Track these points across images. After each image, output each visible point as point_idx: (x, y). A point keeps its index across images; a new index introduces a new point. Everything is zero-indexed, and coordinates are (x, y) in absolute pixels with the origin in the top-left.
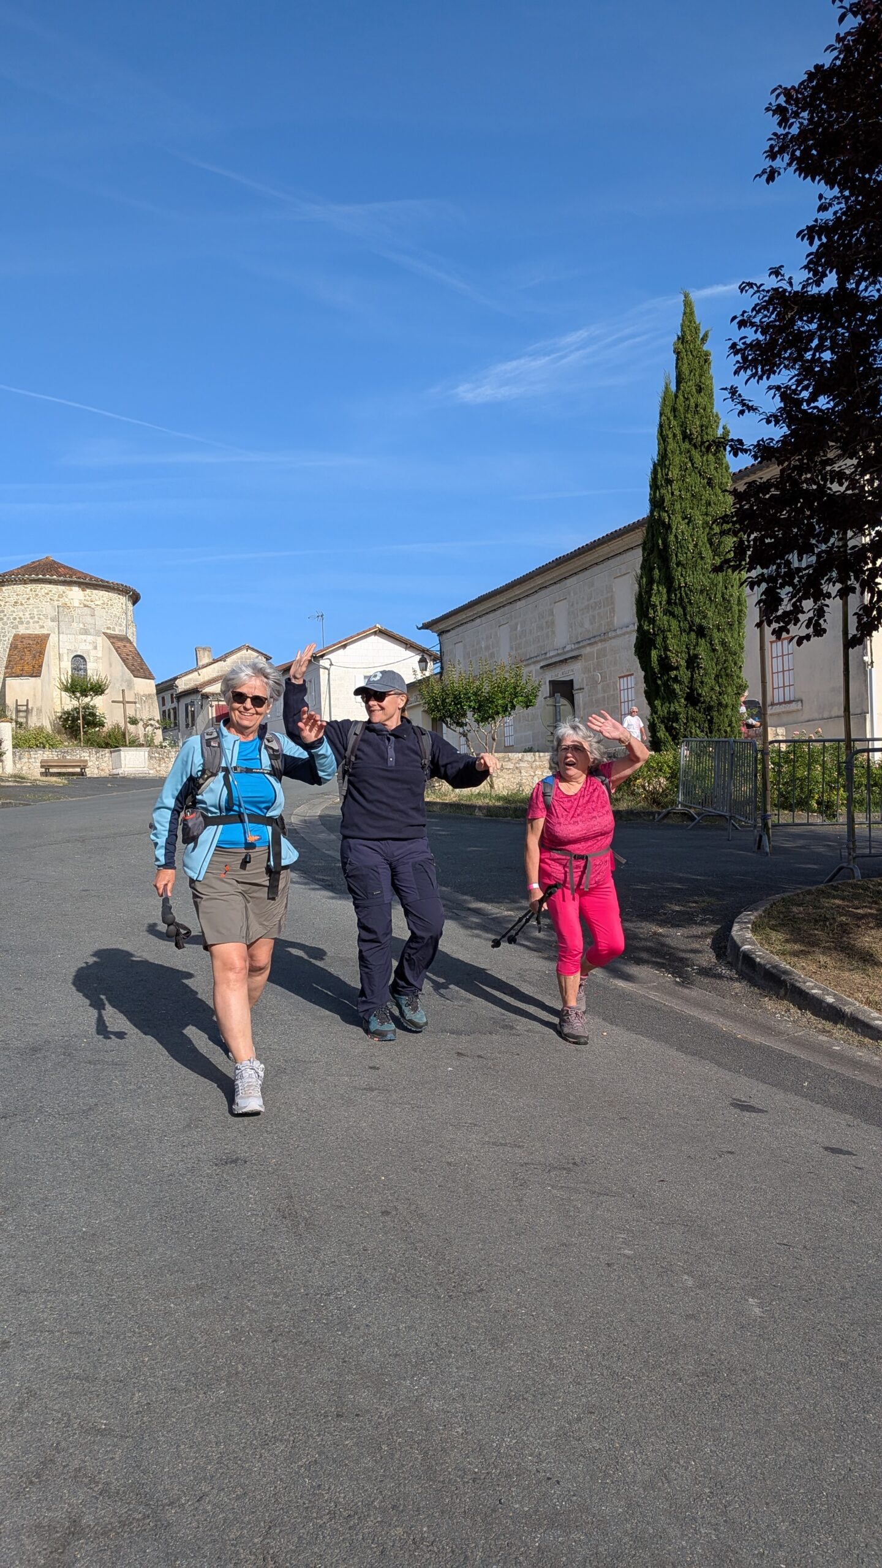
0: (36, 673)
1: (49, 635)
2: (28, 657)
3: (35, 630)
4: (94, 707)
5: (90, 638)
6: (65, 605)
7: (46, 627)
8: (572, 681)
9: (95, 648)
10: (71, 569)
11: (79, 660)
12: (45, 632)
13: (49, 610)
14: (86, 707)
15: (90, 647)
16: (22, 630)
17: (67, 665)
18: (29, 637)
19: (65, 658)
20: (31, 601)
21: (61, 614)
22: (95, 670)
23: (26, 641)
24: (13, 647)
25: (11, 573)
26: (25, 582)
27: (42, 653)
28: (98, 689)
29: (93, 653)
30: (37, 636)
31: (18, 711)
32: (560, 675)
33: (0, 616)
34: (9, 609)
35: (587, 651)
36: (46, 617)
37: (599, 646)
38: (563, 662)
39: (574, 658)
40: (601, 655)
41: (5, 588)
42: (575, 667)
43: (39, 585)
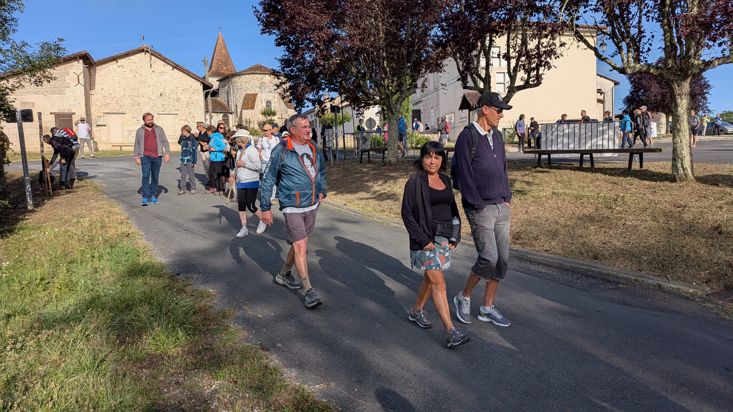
0: (252, 108)
1: (257, 94)
2: (250, 102)
3: (253, 92)
4: (274, 120)
5: (272, 94)
6: (263, 82)
7: (257, 91)
8: (420, 110)
9: (274, 98)
10: (266, 68)
11: (269, 103)
13: (257, 84)
14: (271, 120)
15: (272, 98)
16: (248, 92)
17: (264, 105)
18: (251, 94)
19: (263, 102)
20: (251, 81)
21: (262, 86)
22: (274, 107)
23: (250, 96)
24: (245, 98)
25: (244, 71)
26: (249, 74)
27: (255, 100)
28: (274, 114)
29: (274, 100)
30: (254, 94)
31: (246, 122)
32: (416, 108)
33: (240, 87)
34: (244, 84)
35: (424, 99)
36: (257, 87)
37: (426, 97)
38: (418, 103)
39: (420, 101)
40: (427, 100)
41: (242, 76)
42: (421, 104)
43: (254, 75)
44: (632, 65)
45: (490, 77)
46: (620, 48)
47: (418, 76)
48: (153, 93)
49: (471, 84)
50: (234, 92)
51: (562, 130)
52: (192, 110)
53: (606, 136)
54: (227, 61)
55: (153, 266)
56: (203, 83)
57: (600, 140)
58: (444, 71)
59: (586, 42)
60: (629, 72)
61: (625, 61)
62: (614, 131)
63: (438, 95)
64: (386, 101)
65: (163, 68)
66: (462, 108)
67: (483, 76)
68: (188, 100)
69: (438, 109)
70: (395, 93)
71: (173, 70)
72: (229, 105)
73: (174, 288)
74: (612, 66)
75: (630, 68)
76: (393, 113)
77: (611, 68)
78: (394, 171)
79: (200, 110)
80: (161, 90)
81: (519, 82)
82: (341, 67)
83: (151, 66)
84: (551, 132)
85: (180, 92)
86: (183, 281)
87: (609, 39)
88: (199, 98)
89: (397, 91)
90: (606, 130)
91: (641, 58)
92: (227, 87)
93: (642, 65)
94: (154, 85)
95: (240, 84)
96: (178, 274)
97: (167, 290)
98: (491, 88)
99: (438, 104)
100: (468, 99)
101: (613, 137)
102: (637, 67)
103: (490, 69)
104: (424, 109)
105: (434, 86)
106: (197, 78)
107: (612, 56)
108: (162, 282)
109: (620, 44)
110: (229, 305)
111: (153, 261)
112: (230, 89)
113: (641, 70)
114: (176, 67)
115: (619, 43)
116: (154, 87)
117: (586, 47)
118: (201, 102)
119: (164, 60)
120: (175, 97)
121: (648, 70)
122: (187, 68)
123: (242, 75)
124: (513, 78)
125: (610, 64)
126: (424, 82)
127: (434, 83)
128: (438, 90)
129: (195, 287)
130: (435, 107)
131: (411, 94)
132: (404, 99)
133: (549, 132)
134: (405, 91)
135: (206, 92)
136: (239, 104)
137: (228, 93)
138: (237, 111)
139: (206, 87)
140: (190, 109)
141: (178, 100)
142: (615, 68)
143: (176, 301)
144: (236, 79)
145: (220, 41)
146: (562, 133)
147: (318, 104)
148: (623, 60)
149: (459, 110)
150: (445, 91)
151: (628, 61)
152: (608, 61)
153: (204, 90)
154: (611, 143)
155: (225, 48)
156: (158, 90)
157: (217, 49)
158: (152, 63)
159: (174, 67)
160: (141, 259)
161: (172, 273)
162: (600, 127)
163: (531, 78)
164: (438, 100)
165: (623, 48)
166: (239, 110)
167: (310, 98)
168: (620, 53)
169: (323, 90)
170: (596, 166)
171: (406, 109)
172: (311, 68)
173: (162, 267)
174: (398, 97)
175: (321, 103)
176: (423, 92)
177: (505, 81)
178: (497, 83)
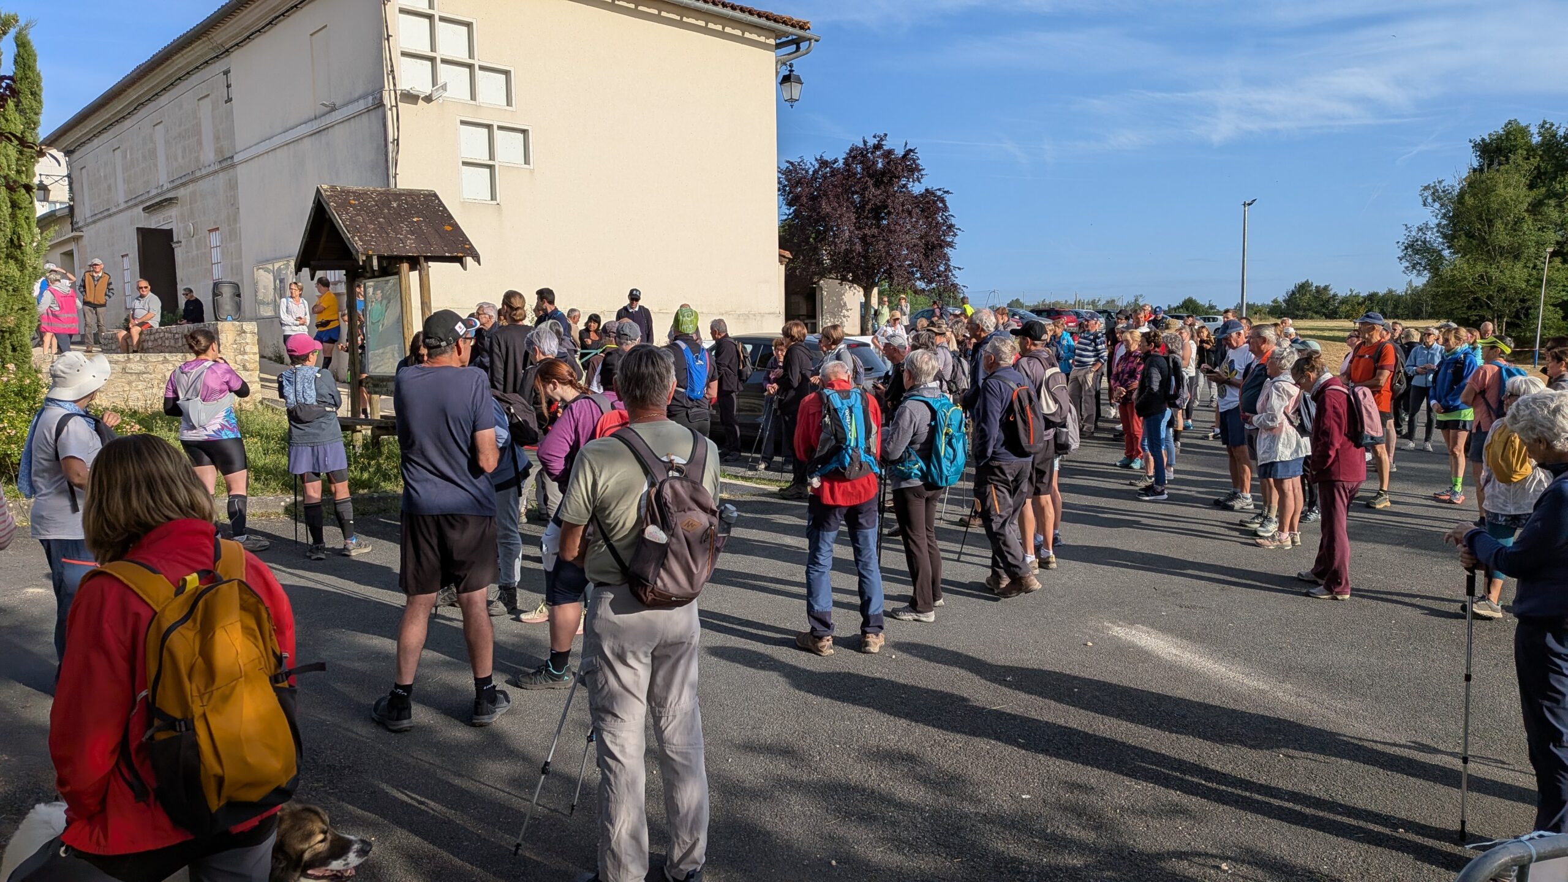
8: (171, 230)
32: (155, 222)
35: (181, 192)
37: (191, 187)
38: (160, 206)
39: (170, 200)
40: (193, 199)
42: (174, 212)
63: (233, 185)
66: (311, 258)
69: (233, 234)
99: (234, 218)
100: (341, 221)
104: (187, 228)
105: (219, 151)
127: (217, 138)
128: (233, 166)
130: (224, 229)
149: (299, 266)
164: (233, 203)
177: (492, 157)
178: (465, 163)
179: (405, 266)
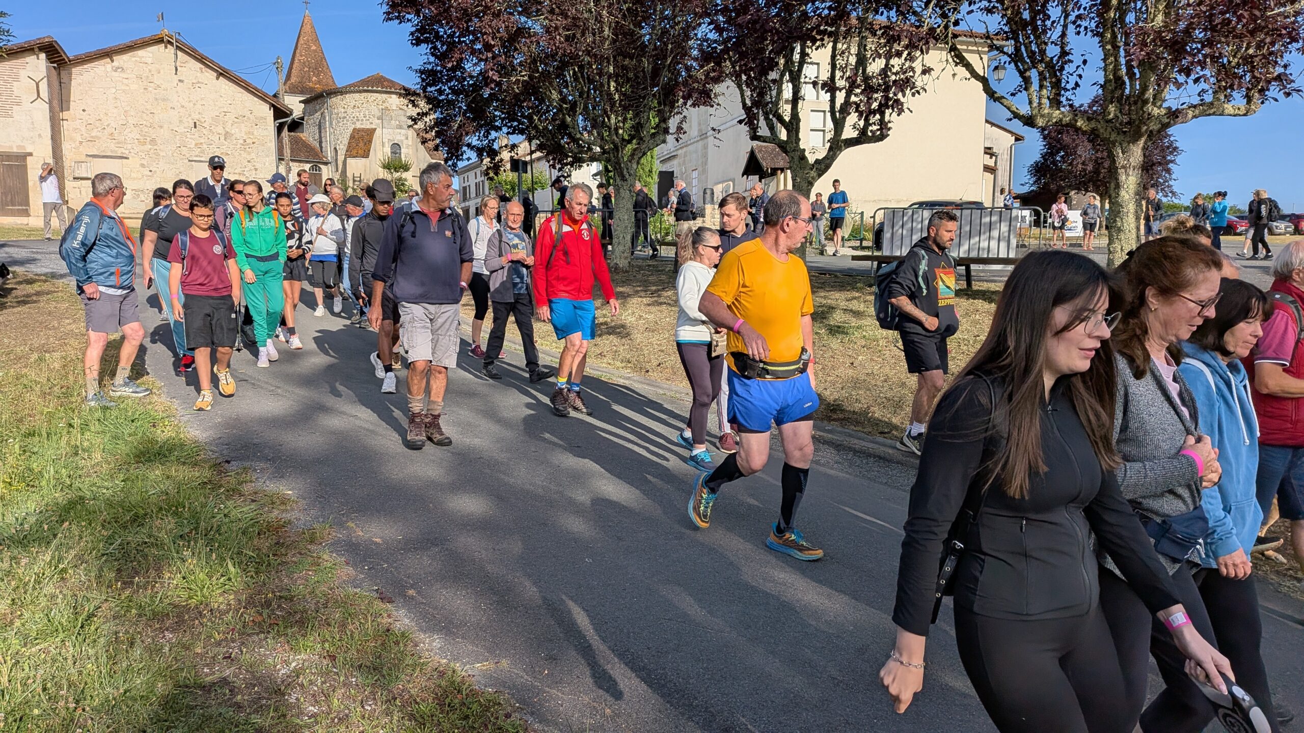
0: (366, 155)
1: (375, 129)
2: (361, 144)
3: (367, 126)
4: (406, 180)
5: (403, 131)
6: (387, 108)
7: (375, 123)
8: (673, 171)
9: (407, 138)
10: (392, 82)
11: (396, 148)
12: (373, 127)
13: (375, 111)
14: (400, 179)
15: (403, 138)
16: (358, 126)
17: (388, 150)
18: (363, 130)
19: (387, 145)
20: (365, 105)
21: (384, 115)
22: (406, 154)
23: (361, 133)
24: (352, 137)
25: (350, 86)
26: (360, 92)
27: (370, 141)
28: (406, 168)
29: (405, 142)
30: (368, 130)
31: (354, 181)
32: (666, 168)
33: (343, 115)
34: (350, 111)
35: (680, 152)
36: (374, 116)
37: (684, 149)
38: (669, 159)
39: (674, 156)
40: (685, 156)
41: (347, 96)
42: (675, 162)
43: (370, 94)
44: (1046, 111)
45: (799, 120)
46: (1027, 81)
47: (671, 112)
48: (180, 121)
49: (764, 131)
50: (331, 124)
51: (920, 219)
52: (253, 155)
53: (995, 234)
54: (319, 65)
55: (182, 445)
56: (273, 106)
57: (984, 240)
58: (718, 104)
59: (968, 66)
60: (1040, 124)
61: (1035, 105)
62: (1010, 225)
63: (705, 147)
64: (612, 155)
65: (199, 74)
66: (747, 172)
67: (787, 119)
68: (245, 137)
69: (704, 171)
70: (629, 142)
71: (217, 79)
72: (321, 147)
73: (221, 486)
74: (1013, 112)
75: (1042, 116)
76: (624, 179)
77: (1010, 115)
78: (624, 283)
79: (267, 156)
80: (196, 117)
81: (849, 133)
82: (531, 89)
83: (176, 69)
84: (901, 223)
85: (231, 122)
86: (237, 473)
87: (1010, 63)
88: (265, 133)
89: (632, 137)
90: (996, 222)
91: (1063, 99)
92: (318, 114)
93: (1063, 113)
94: (183, 107)
95: (343, 110)
96: (228, 462)
97: (208, 491)
98: (799, 140)
99: (705, 163)
100: (759, 156)
101: (1006, 234)
102: (1054, 115)
103: (800, 106)
104: (681, 170)
105: (700, 130)
106: (262, 97)
107: (1013, 95)
108: (197, 474)
109: (1028, 74)
110: (321, 520)
111: (182, 436)
112: (325, 117)
113: (1061, 120)
114: (223, 73)
115: (1026, 70)
116: (182, 110)
117: (969, 76)
118: (271, 141)
119: (201, 59)
120: (220, 130)
121: (1073, 122)
122: (244, 77)
123: (346, 93)
124: (839, 125)
125: (1009, 109)
126: (681, 123)
127: (699, 124)
128: (706, 138)
129: (259, 485)
130: (700, 169)
131: (657, 145)
132: (644, 154)
133: (898, 222)
134: (647, 139)
135: (280, 124)
136: (342, 147)
137: (320, 127)
138: (336, 160)
139: (280, 113)
140: (249, 153)
141: (227, 135)
142: (1016, 115)
143: (226, 511)
144: (335, 100)
145: (307, 28)
146: (920, 226)
147: (488, 156)
148: (1030, 103)
149: (743, 176)
150: (717, 142)
151: (1040, 104)
152: (1005, 102)
153: (275, 120)
154: (1003, 245)
155: (316, 40)
156: (190, 115)
157: (301, 41)
158: (178, 64)
159: (221, 74)
160: (159, 431)
161: (216, 458)
162: (985, 217)
163: (871, 125)
164: (705, 156)
165: (1033, 80)
166: (341, 158)
167: (474, 144)
168: (1026, 89)
169: (498, 129)
170: (976, 286)
171: (647, 170)
172: (476, 88)
173: (198, 447)
174: (635, 150)
175: (493, 153)
176: (677, 140)
177: (824, 126)
178: (812, 130)
179: (779, 172)
